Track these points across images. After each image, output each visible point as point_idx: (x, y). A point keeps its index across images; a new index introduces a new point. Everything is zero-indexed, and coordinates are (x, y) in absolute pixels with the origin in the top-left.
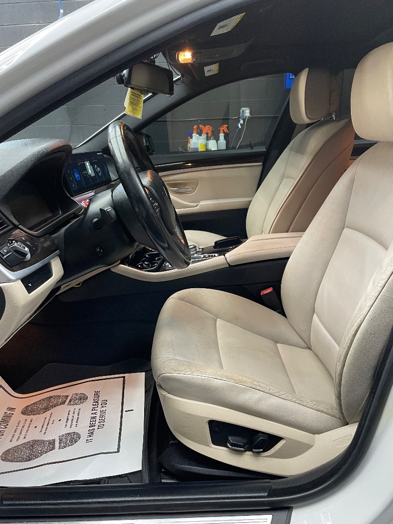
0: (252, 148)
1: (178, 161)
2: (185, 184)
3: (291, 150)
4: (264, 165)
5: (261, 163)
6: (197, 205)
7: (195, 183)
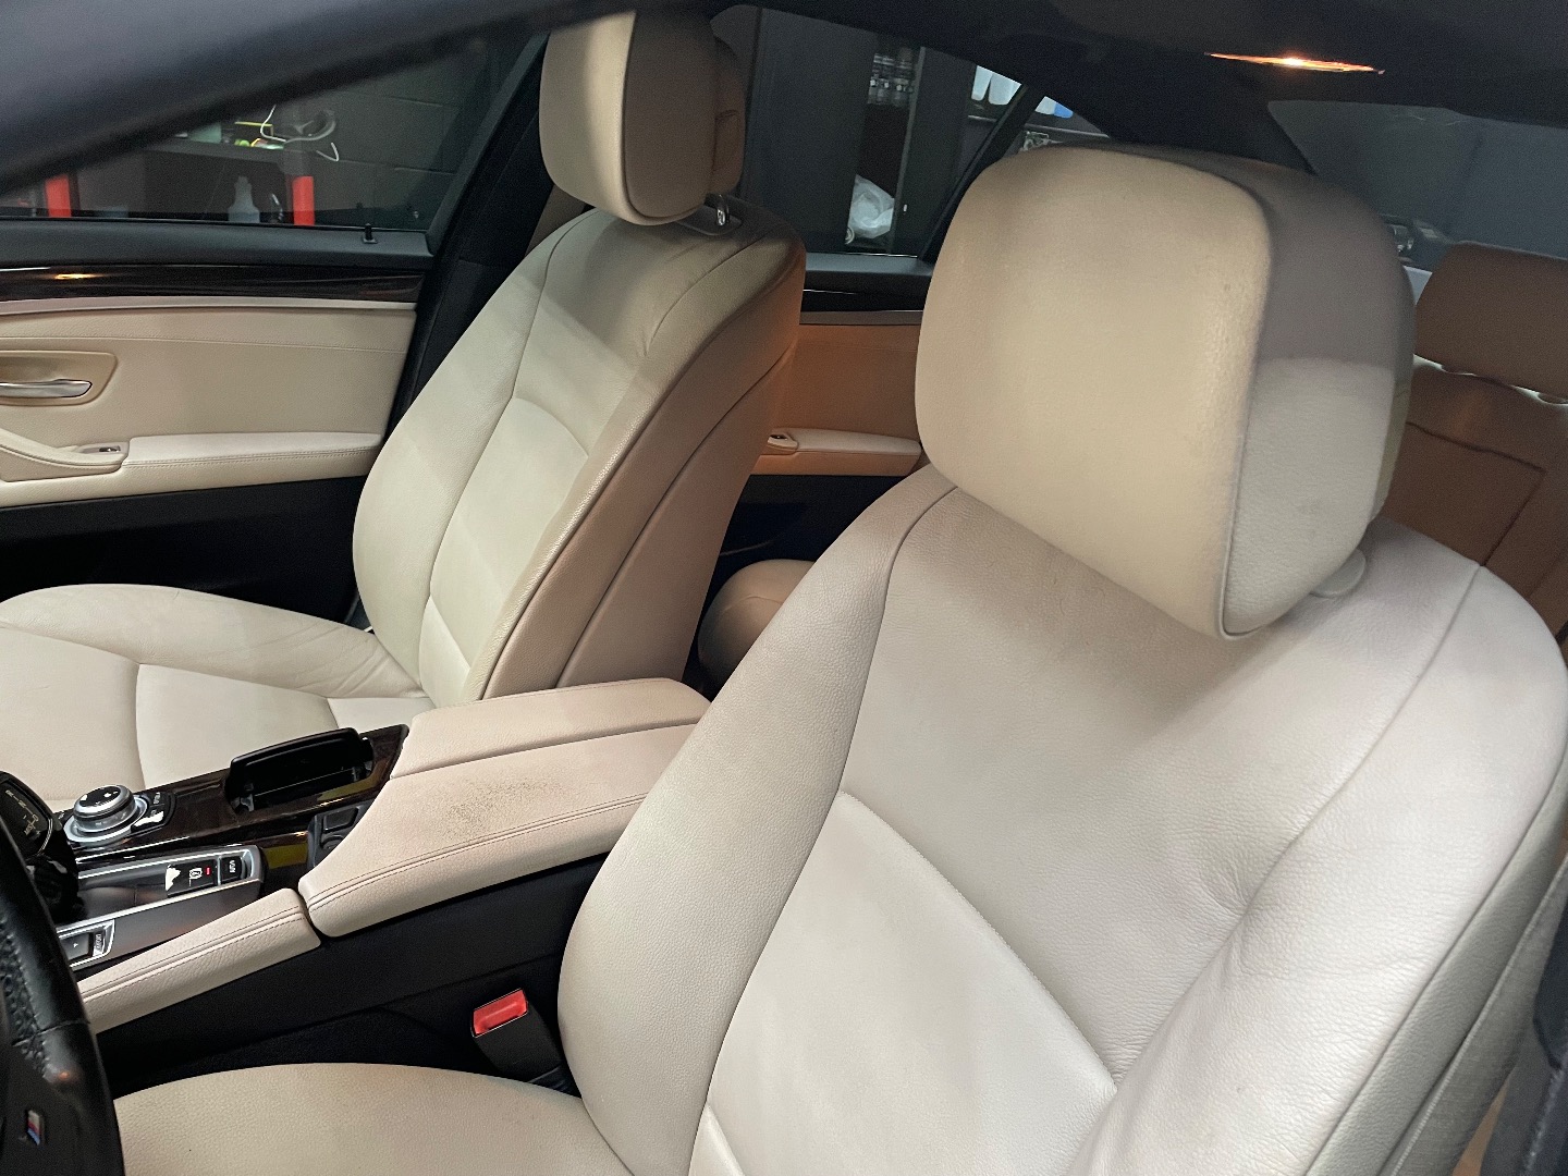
0: (369, 237)
1: (22, 258)
2: (48, 364)
3: (541, 282)
4: (422, 315)
5: (411, 305)
6: (118, 465)
7: (104, 362)
